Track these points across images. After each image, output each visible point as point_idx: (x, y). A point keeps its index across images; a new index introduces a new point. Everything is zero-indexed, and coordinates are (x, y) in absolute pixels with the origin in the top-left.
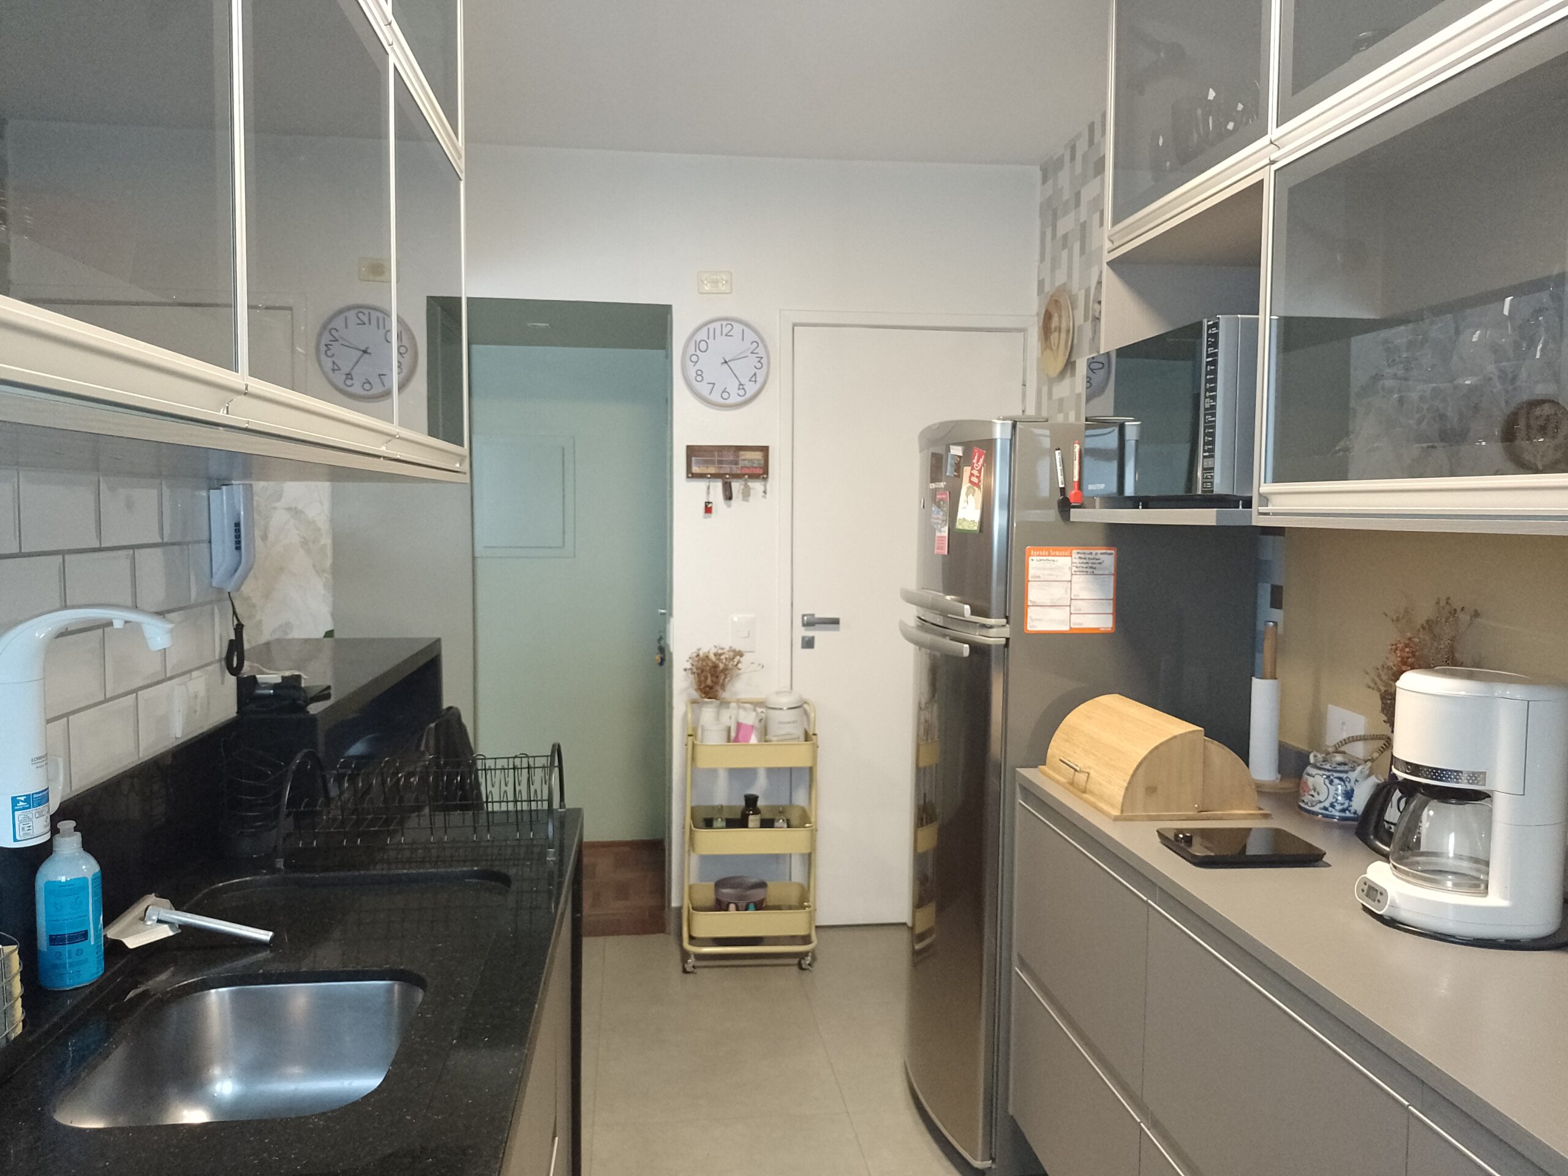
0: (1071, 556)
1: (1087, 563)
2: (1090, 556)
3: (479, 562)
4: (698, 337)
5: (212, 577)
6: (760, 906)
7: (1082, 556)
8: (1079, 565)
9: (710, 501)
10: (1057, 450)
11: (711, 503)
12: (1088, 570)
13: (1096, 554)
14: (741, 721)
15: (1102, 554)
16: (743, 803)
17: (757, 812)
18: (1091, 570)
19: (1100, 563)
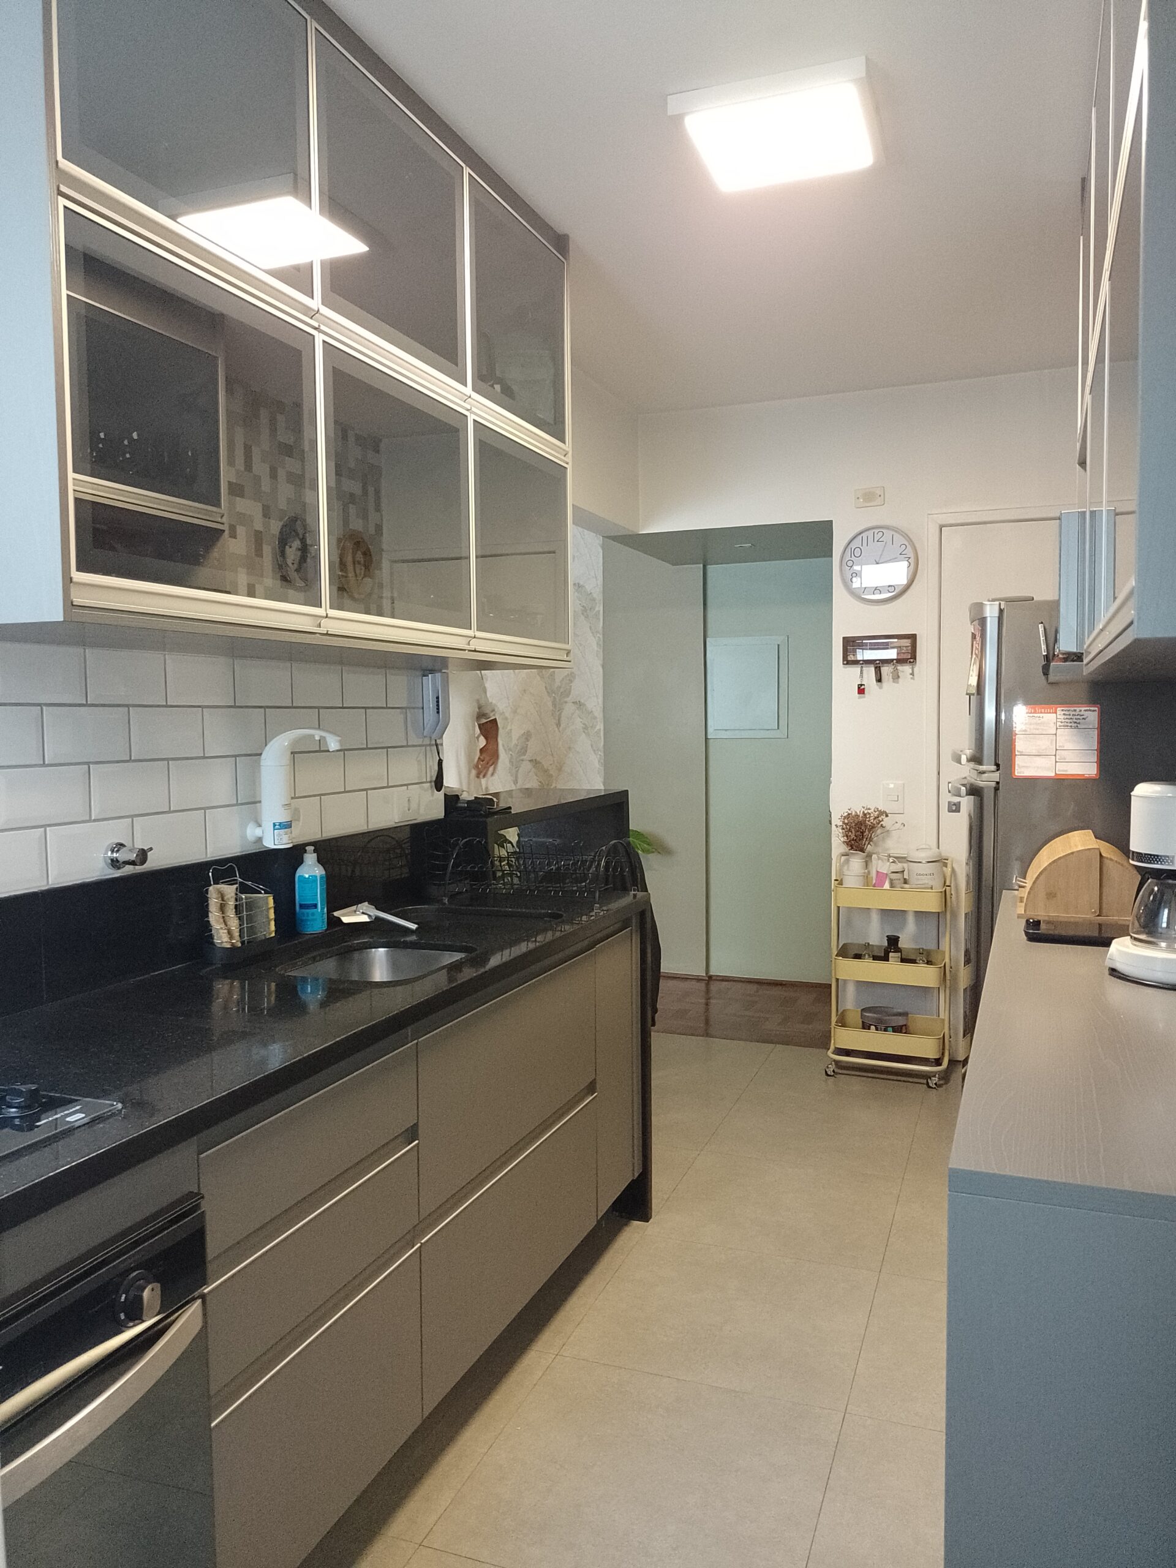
0: (1056, 713)
1: (1071, 718)
2: (1074, 713)
3: (711, 742)
4: (853, 545)
5: (424, 729)
6: (898, 1029)
7: (1066, 713)
8: (1063, 721)
9: (863, 683)
10: (1040, 623)
11: (864, 685)
12: (1073, 725)
13: (1080, 711)
14: (878, 870)
15: (1085, 711)
16: (886, 944)
17: (898, 950)
18: (1076, 725)
19: (1084, 719)
